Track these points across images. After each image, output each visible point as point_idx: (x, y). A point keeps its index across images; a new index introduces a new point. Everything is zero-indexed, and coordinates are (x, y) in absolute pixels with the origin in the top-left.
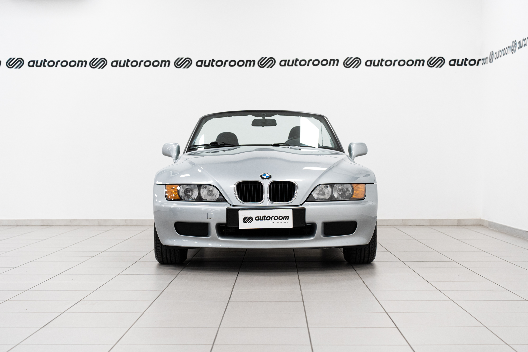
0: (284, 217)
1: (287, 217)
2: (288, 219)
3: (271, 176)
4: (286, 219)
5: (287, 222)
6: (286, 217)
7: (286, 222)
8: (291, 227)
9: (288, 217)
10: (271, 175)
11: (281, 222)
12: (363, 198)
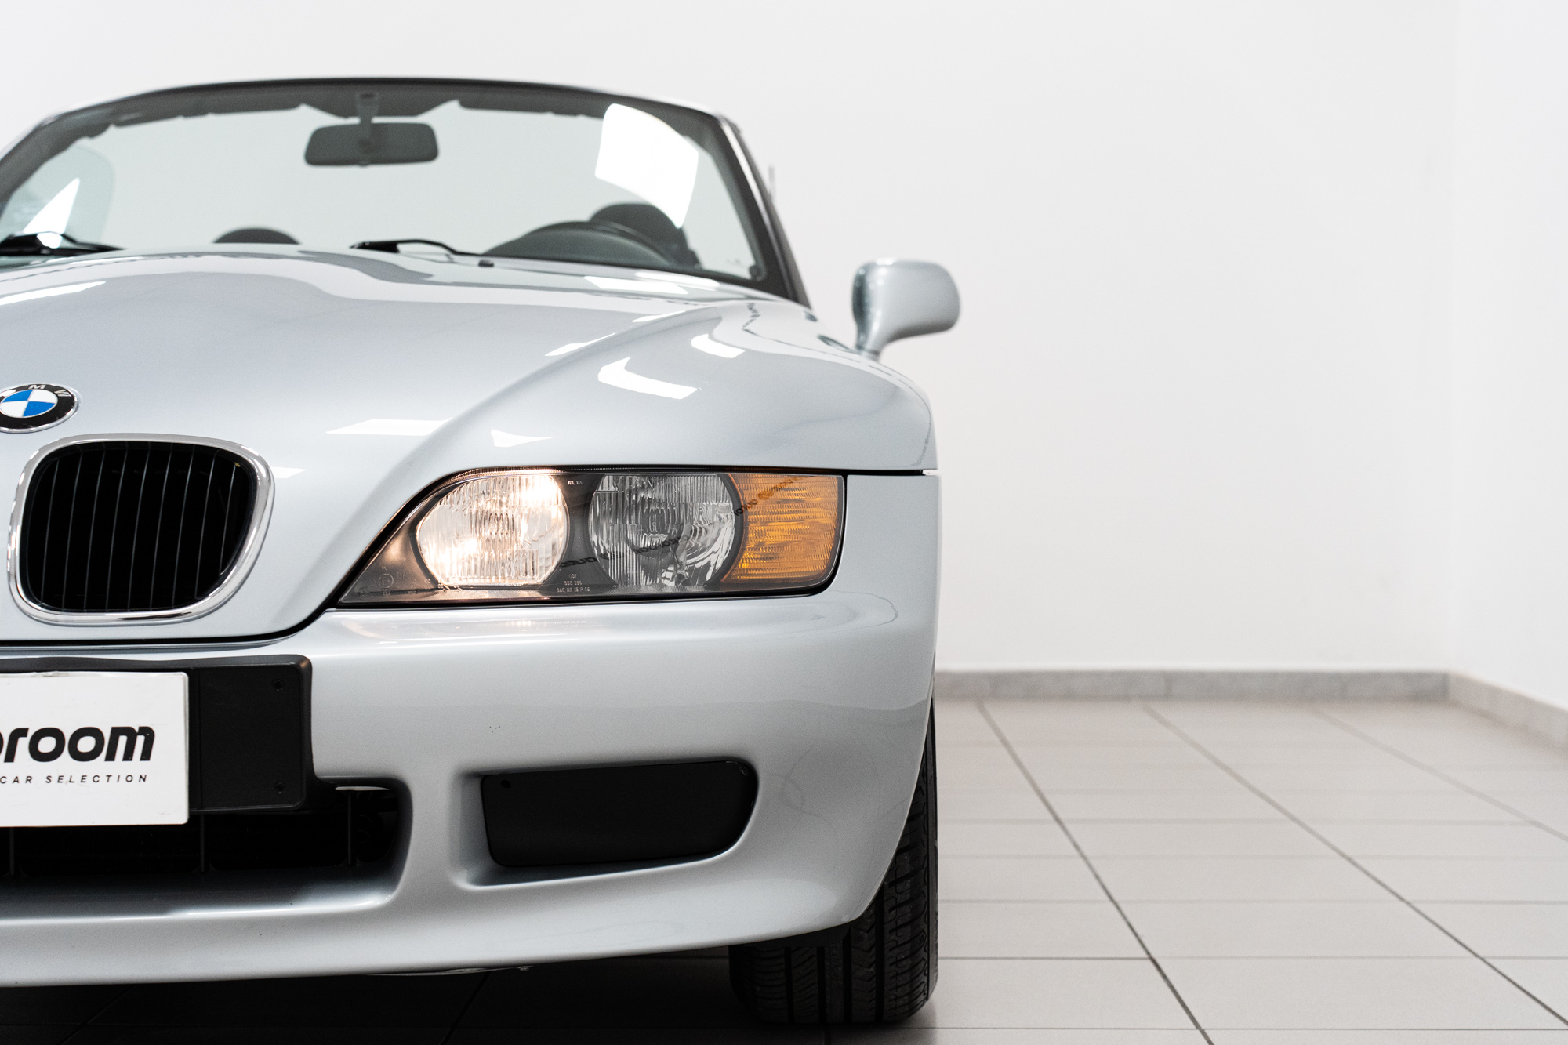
0: (117, 732)
1: (140, 740)
2: (146, 755)
3: (66, 404)
4: (128, 756)
5: (143, 778)
6: (130, 733)
7: (129, 779)
8: (178, 814)
9: (148, 733)
10: (73, 391)
11: (89, 779)
12: (817, 577)
